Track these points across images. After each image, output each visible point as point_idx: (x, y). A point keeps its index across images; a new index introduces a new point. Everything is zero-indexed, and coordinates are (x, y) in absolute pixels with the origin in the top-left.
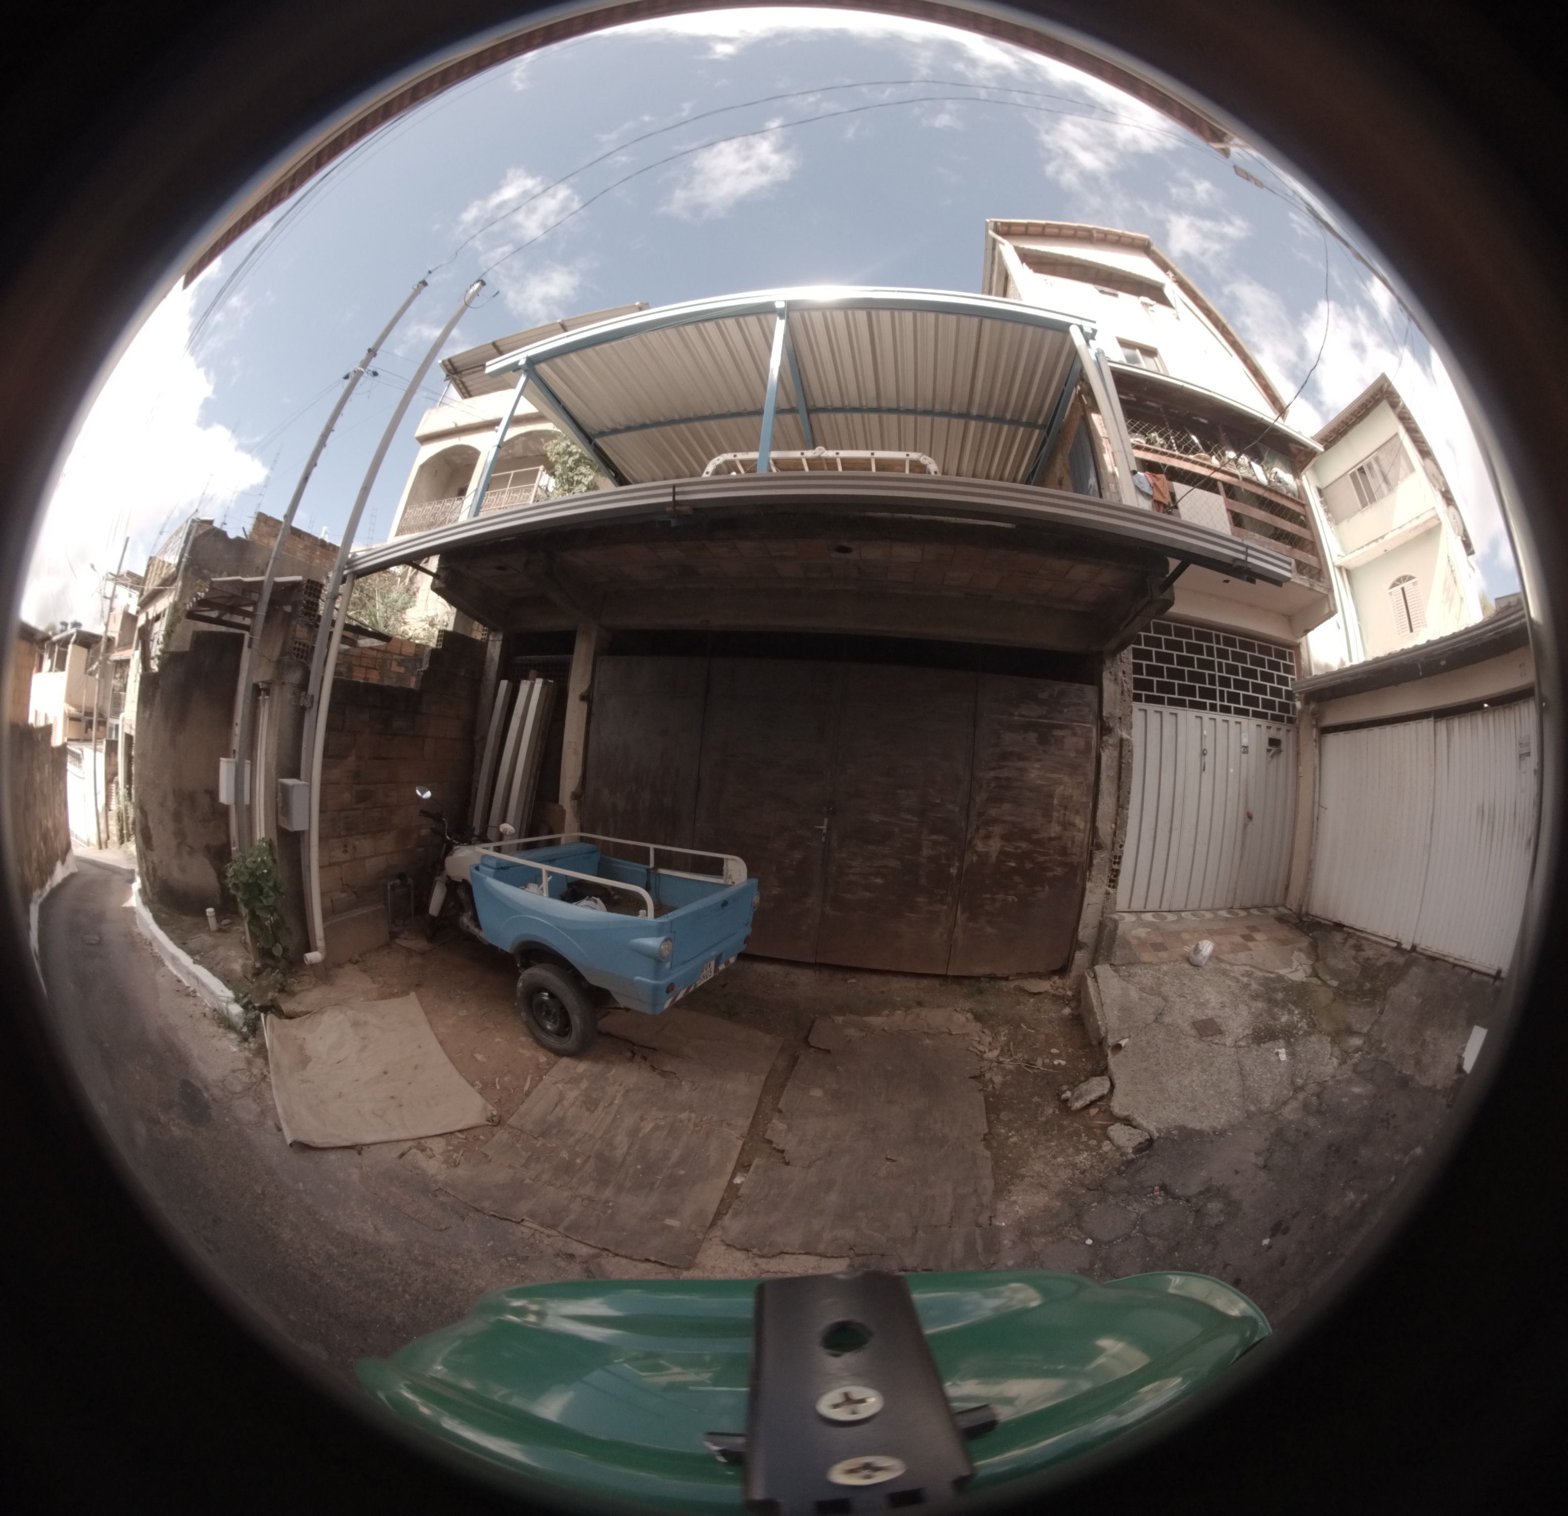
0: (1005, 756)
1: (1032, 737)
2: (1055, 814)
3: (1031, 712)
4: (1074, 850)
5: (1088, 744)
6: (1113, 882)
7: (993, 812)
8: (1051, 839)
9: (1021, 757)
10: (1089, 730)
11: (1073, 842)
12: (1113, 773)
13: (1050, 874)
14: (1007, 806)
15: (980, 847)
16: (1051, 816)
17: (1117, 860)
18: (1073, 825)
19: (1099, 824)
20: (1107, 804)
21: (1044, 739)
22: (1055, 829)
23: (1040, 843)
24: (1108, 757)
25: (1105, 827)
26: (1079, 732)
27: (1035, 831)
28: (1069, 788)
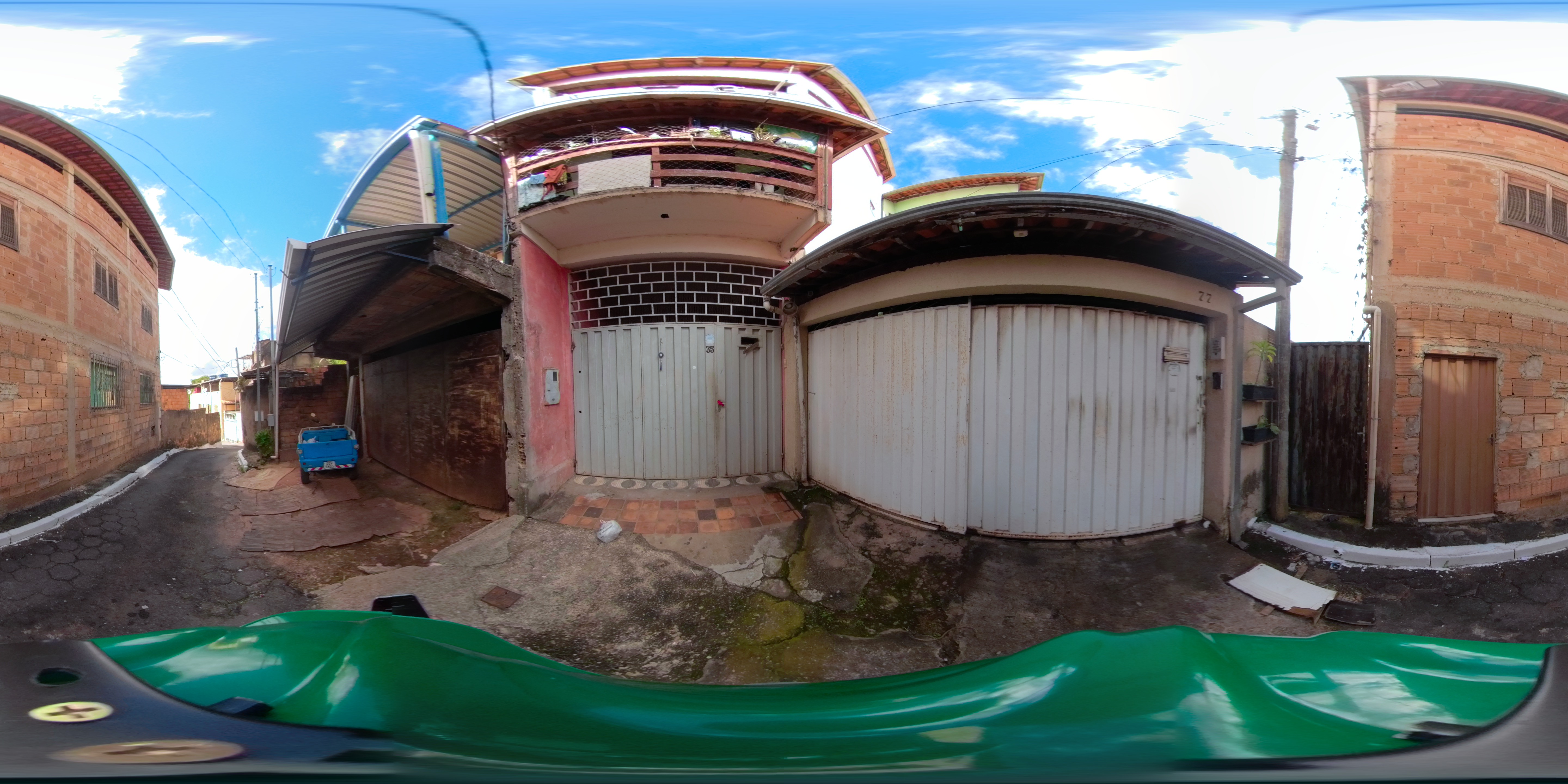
0: (456, 383)
1: (467, 370)
2: (482, 414)
3: (465, 356)
4: (496, 437)
5: (497, 368)
6: (524, 460)
7: (453, 413)
8: (481, 429)
9: (462, 382)
10: (497, 359)
11: (494, 432)
12: (511, 385)
13: (485, 450)
14: (458, 410)
15: (451, 433)
16: (480, 415)
17: (521, 445)
18: (493, 421)
19: (506, 421)
20: (509, 407)
21: (472, 370)
22: (483, 423)
23: (475, 431)
24: (506, 375)
25: (511, 423)
26: (491, 361)
27: (473, 424)
28: (487, 397)
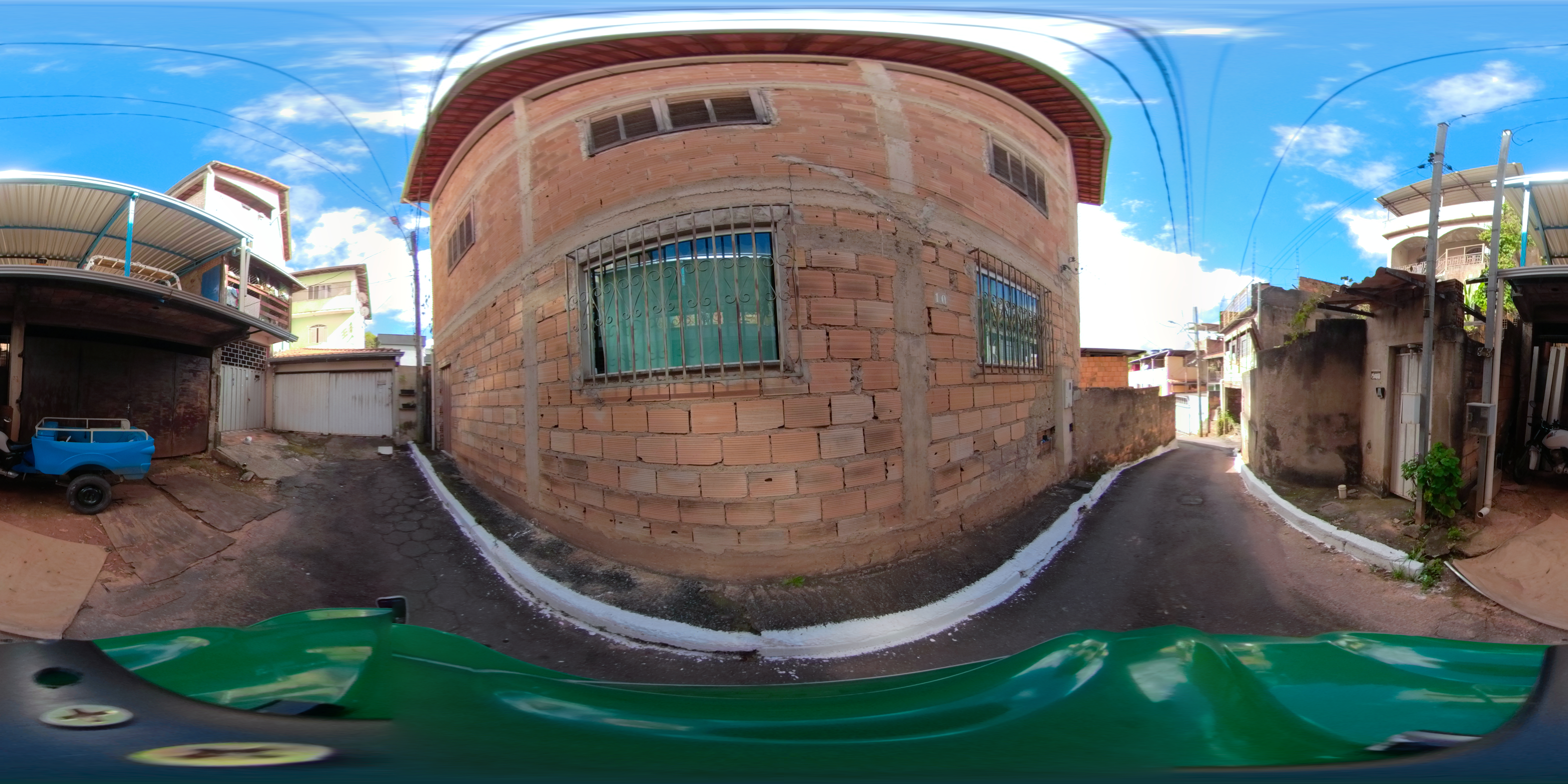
0: (184, 381)
1: (191, 374)
3: (191, 366)
4: (205, 411)
5: (207, 377)
6: (217, 420)
7: (181, 399)
8: (198, 407)
9: (189, 381)
10: (208, 372)
11: (204, 408)
12: (215, 386)
13: (199, 418)
14: (185, 397)
15: (178, 411)
16: (198, 400)
17: (217, 413)
18: (204, 403)
19: (212, 402)
20: (213, 396)
21: (195, 375)
22: (199, 404)
23: (195, 409)
24: (213, 381)
25: (213, 403)
26: (205, 373)
27: (194, 405)
28: (203, 391)
